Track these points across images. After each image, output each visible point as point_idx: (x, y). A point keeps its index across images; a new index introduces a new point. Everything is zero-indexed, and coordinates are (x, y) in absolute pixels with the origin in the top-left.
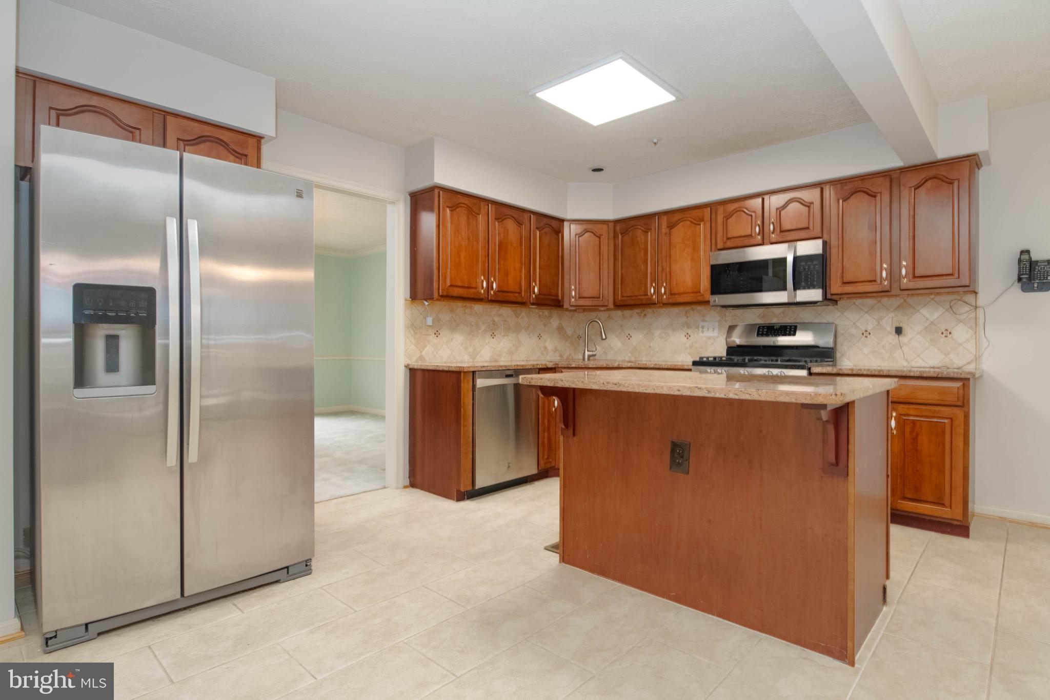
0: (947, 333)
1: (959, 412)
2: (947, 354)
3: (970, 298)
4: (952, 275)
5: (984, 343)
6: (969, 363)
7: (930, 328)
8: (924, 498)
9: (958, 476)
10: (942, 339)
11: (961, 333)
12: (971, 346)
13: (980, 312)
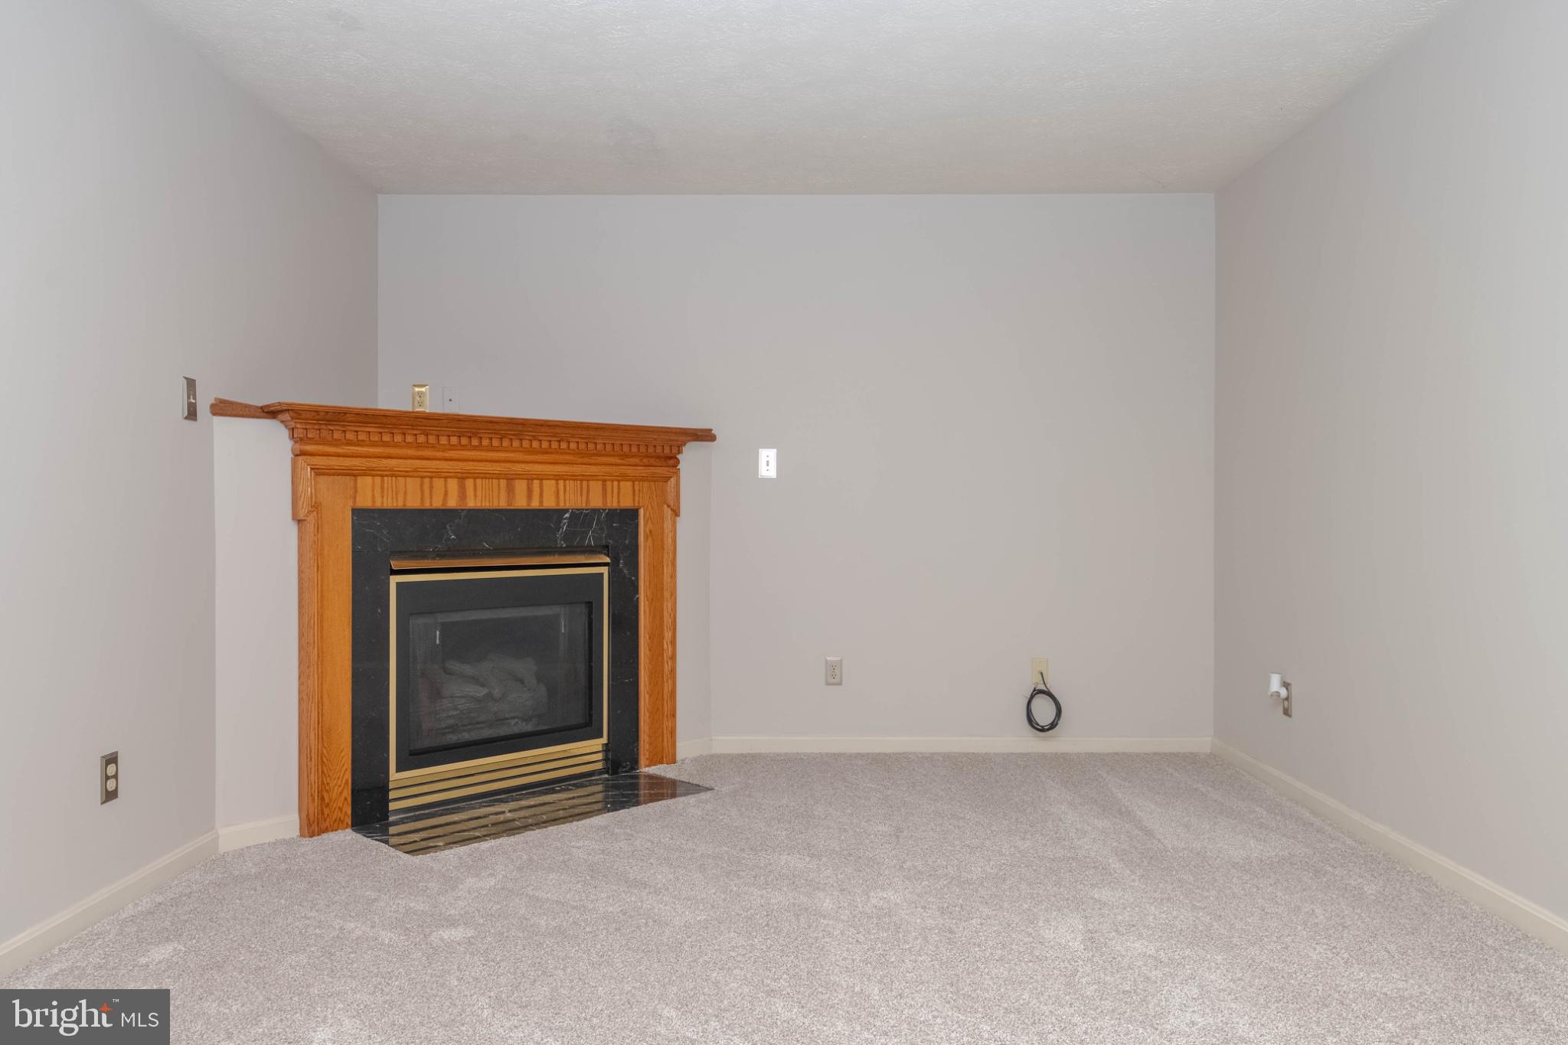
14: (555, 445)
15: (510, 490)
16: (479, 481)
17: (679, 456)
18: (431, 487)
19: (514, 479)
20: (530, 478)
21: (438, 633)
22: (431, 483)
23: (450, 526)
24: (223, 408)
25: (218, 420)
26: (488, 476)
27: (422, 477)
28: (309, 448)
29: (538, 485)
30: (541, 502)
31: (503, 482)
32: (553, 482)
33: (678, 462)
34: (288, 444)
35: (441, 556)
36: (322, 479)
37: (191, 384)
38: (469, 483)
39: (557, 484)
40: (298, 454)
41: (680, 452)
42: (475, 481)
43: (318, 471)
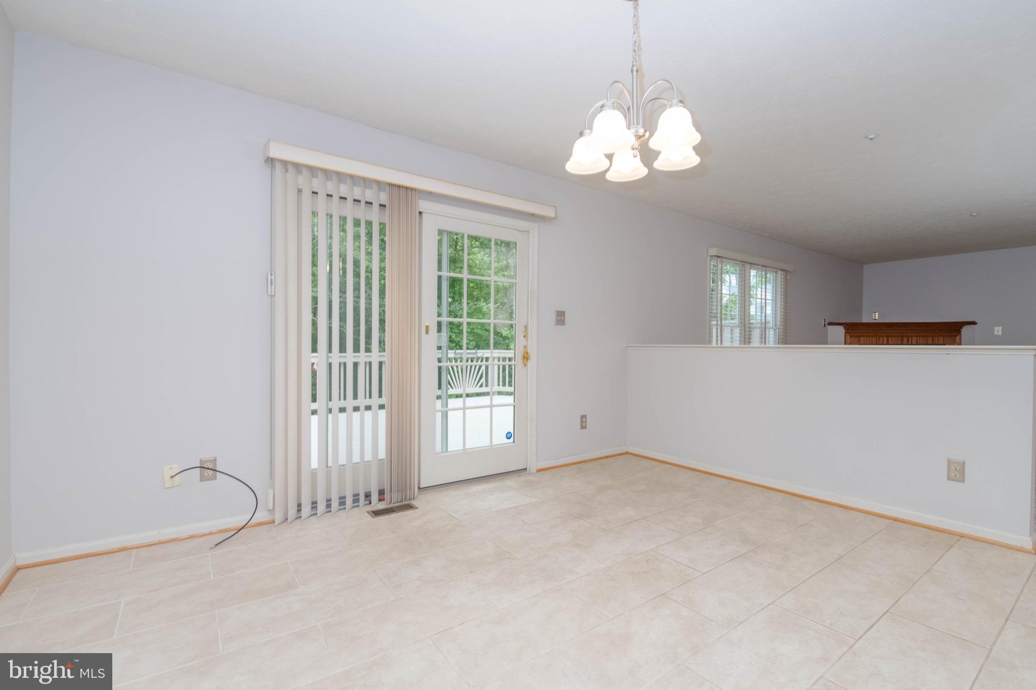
14: (916, 328)
16: (893, 338)
17: (961, 330)
24: (830, 324)
25: (829, 326)
28: (849, 331)
33: (961, 331)
34: (844, 331)
36: (852, 338)
37: (825, 320)
38: (890, 338)
39: (917, 339)
40: (846, 333)
41: (961, 328)
43: (851, 336)
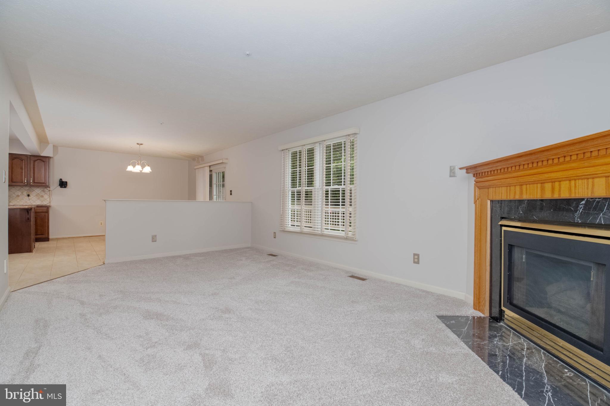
0: (42, 196)
1: (47, 214)
2: (42, 201)
3: (49, 189)
4: (44, 183)
5: (51, 199)
6: (48, 204)
7: (37, 195)
8: (38, 234)
9: (46, 228)
10: (41, 198)
11: (46, 197)
12: (48, 200)
13: (51, 192)
15: (543, 189)
16: (528, 186)
18: (510, 190)
19: (544, 183)
20: (553, 181)
21: (524, 256)
22: (510, 188)
23: (520, 208)
26: (530, 183)
27: (507, 186)
29: (558, 185)
30: (560, 194)
31: (539, 185)
32: (568, 182)
35: (519, 220)
38: (524, 187)
42: (526, 186)
43: (481, 188)
